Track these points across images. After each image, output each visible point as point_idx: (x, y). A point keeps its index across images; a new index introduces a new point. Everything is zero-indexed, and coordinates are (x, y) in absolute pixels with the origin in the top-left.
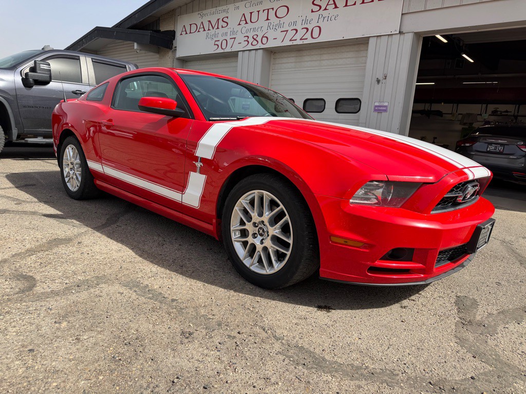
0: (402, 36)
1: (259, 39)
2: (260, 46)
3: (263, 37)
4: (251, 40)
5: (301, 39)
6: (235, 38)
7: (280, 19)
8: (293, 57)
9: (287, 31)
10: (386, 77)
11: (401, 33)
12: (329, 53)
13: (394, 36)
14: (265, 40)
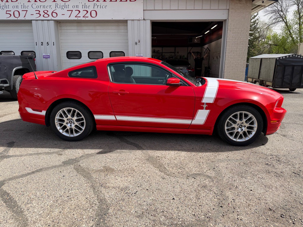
0: (145, 21)
1: (50, 13)
2: (50, 18)
3: (53, 12)
4: (42, 13)
5: (83, 17)
6: (27, 11)
7: (65, 2)
8: (75, 26)
9: (72, 11)
10: (139, 41)
11: (144, 19)
12: (100, 26)
13: (140, 21)
14: (54, 15)
